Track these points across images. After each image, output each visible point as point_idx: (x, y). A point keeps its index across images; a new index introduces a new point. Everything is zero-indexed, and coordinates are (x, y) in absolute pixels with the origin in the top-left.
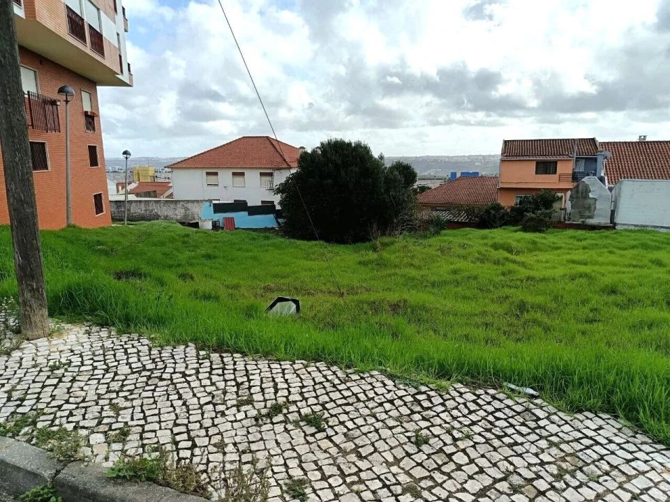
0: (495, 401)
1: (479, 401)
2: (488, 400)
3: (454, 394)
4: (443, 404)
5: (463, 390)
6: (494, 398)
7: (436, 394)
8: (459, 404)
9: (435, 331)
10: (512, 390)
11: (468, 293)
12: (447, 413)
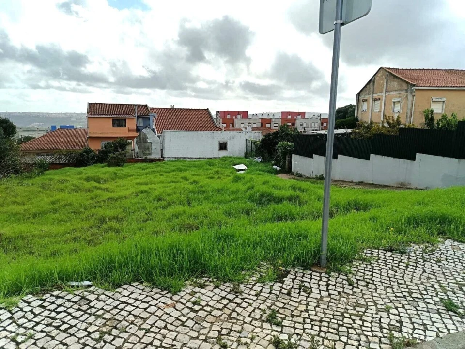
0: (58, 299)
1: (46, 304)
2: (52, 301)
3: (22, 305)
4: (10, 318)
5: (30, 300)
6: (58, 297)
7: (6, 311)
8: (26, 312)
9: (30, 253)
10: (73, 286)
12: (14, 324)
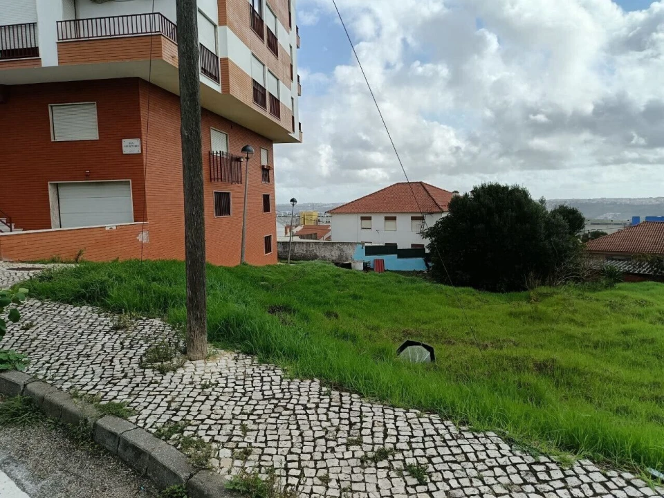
0: (630, 487)
1: (610, 484)
2: (620, 485)
3: (579, 470)
4: (563, 480)
5: (590, 468)
6: (629, 483)
7: (557, 467)
8: (583, 483)
9: (587, 398)
10: (654, 478)
11: (640, 359)
12: (566, 491)
